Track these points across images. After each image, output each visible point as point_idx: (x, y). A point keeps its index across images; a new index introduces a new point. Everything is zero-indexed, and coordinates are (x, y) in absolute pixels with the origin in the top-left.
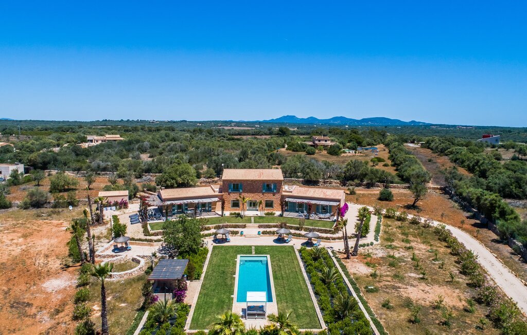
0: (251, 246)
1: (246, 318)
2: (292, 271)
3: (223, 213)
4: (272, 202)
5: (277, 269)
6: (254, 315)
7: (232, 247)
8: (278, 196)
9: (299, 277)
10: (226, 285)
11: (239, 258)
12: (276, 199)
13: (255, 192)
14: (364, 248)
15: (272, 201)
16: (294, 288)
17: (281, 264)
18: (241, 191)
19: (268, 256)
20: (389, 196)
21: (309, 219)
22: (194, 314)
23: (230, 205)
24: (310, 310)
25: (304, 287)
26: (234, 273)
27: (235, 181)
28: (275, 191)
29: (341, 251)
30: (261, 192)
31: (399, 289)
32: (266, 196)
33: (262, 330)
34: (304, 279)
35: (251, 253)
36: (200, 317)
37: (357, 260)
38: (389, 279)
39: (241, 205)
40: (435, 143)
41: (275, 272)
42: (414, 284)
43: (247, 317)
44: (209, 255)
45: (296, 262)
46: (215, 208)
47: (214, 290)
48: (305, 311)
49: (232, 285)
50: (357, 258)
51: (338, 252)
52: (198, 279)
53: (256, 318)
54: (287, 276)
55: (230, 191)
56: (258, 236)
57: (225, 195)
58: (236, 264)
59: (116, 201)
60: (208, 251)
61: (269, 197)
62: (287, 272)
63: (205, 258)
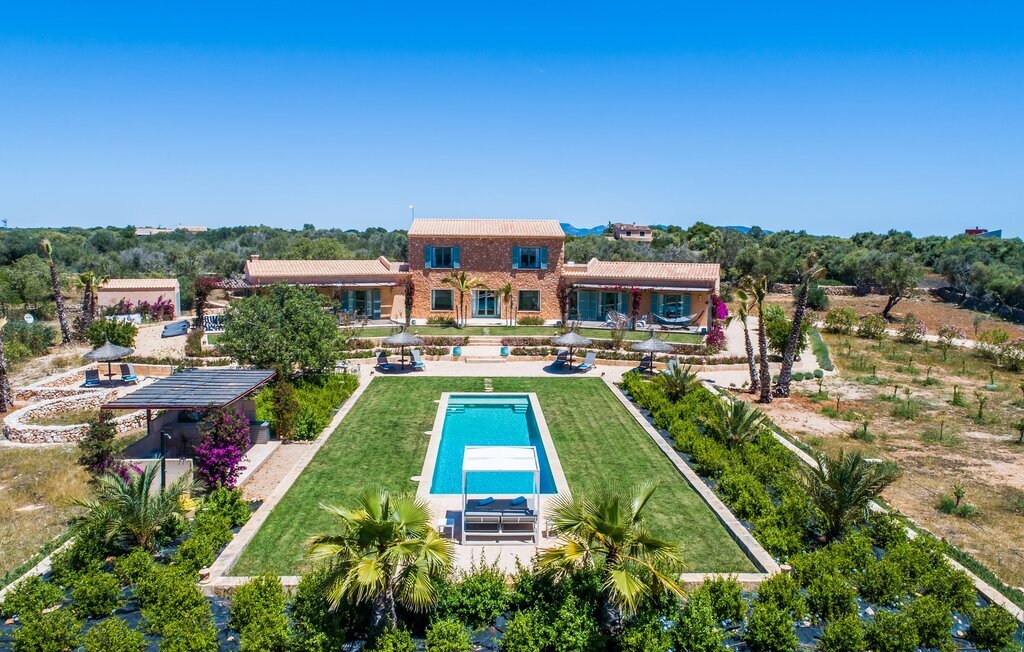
0: (482, 379)
1: (458, 536)
2: (609, 425)
3: (408, 321)
4: (536, 294)
5: (560, 419)
6: (493, 527)
7: (429, 380)
8: (552, 280)
9: (635, 436)
10: (398, 453)
11: (444, 400)
12: (546, 288)
13: (493, 270)
14: (800, 383)
15: (537, 292)
16: (625, 460)
17: (571, 410)
18: (456, 265)
19: (533, 397)
20: (818, 299)
21: (633, 329)
22: (263, 527)
23: (430, 303)
24: (696, 516)
25: (655, 457)
26: (430, 427)
27: (441, 239)
28: (543, 267)
29: (739, 386)
30: (508, 268)
31: (964, 468)
32: (520, 280)
33: (524, 573)
34: (650, 440)
35: (483, 389)
36: (286, 537)
37: (792, 406)
38: (913, 444)
39: (456, 303)
40: (873, 239)
41: (557, 425)
42: (1003, 455)
43: (464, 534)
44: (358, 393)
45: (615, 407)
46: (388, 311)
47: (355, 464)
48: (677, 519)
49: (419, 453)
50: (791, 402)
51: (732, 390)
52: (310, 438)
53: (498, 539)
54: (595, 434)
55: (428, 265)
56: (501, 359)
57: (416, 275)
58: (435, 410)
59: (142, 301)
60: (356, 385)
61: (527, 281)
62: (594, 424)
63: (345, 398)
